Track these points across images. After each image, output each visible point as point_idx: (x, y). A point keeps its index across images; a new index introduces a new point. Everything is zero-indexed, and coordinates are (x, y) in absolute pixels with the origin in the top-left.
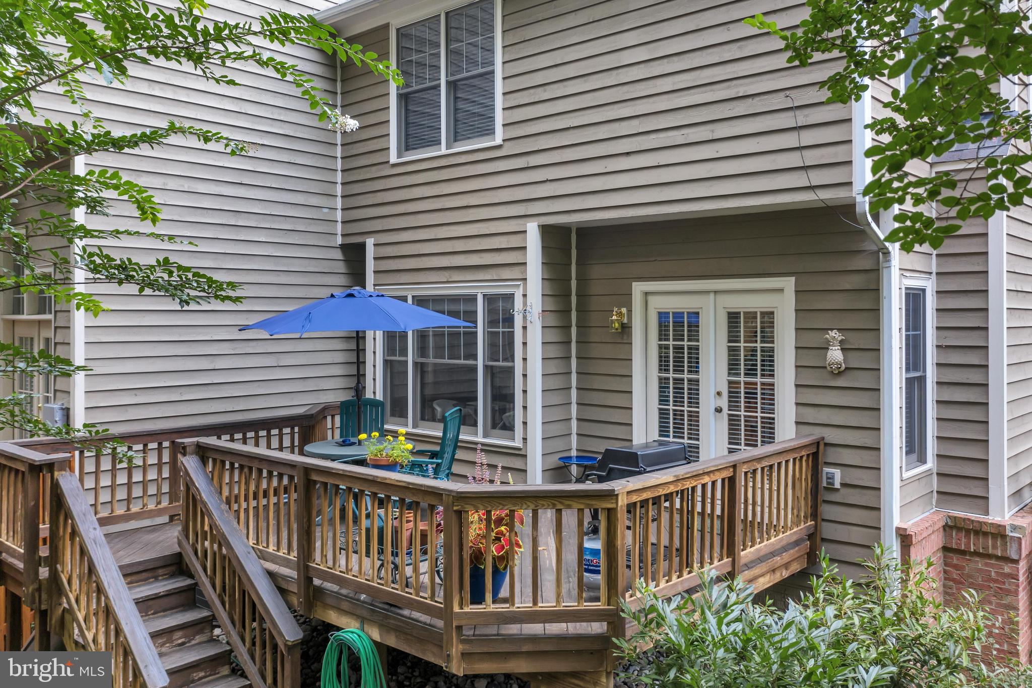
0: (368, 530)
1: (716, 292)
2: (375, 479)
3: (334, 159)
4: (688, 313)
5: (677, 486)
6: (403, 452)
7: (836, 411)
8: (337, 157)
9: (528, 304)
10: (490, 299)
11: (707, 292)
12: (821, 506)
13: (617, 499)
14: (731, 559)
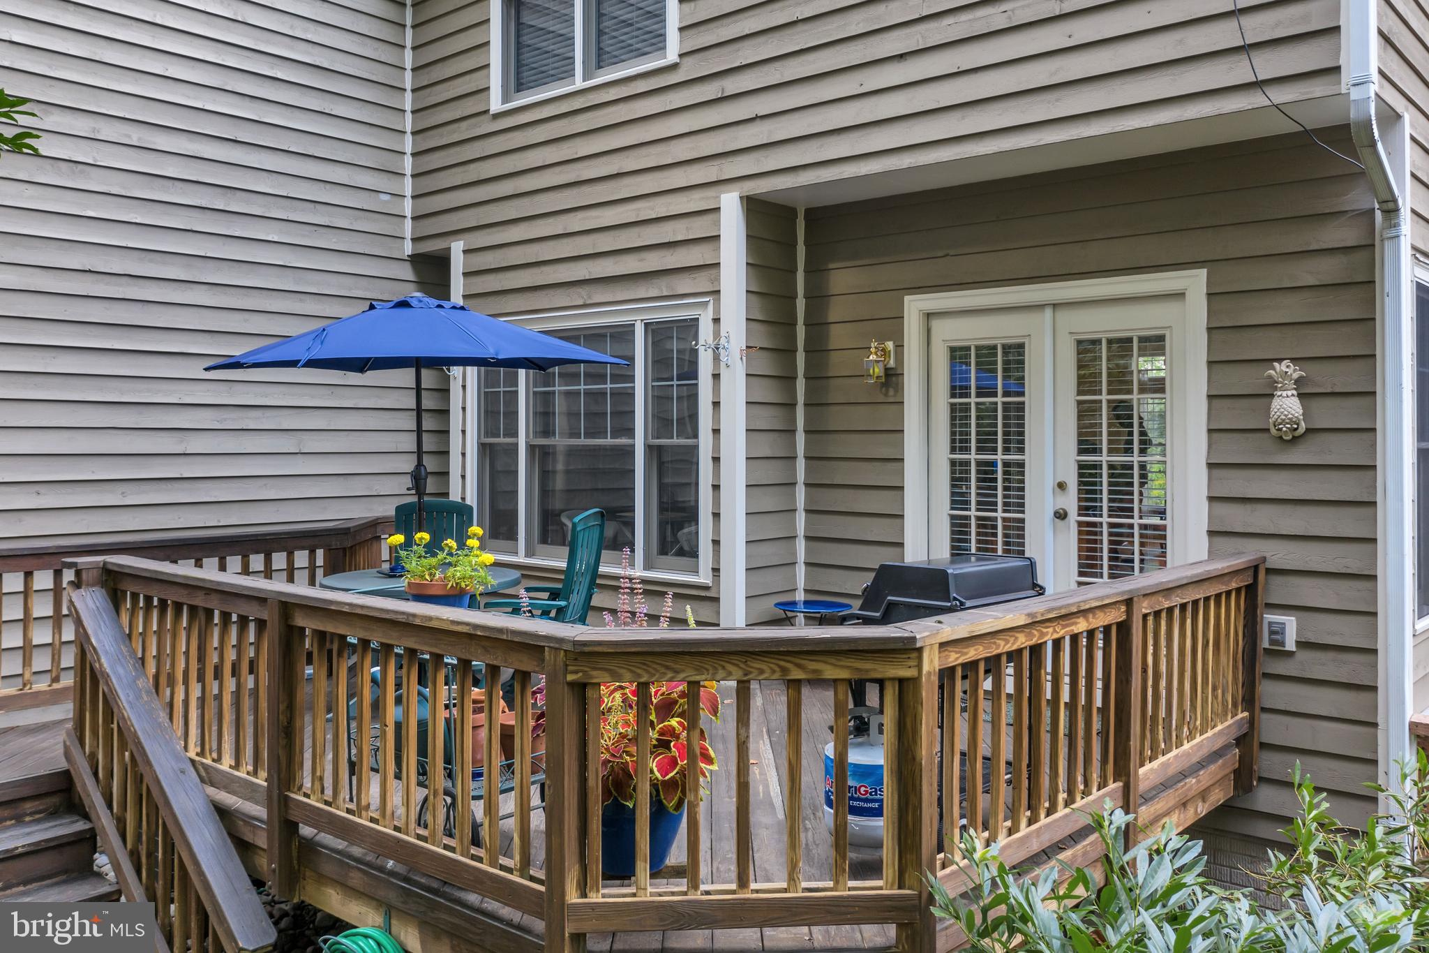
0: (398, 726)
1: (1055, 306)
2: (411, 620)
3: (402, 113)
4: (1004, 346)
5: (1030, 636)
6: (475, 570)
7: (1288, 509)
8: (404, 111)
9: (723, 333)
10: (657, 332)
11: (1040, 307)
12: (1260, 683)
13: (920, 659)
14: (1120, 784)
